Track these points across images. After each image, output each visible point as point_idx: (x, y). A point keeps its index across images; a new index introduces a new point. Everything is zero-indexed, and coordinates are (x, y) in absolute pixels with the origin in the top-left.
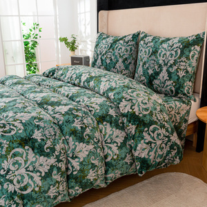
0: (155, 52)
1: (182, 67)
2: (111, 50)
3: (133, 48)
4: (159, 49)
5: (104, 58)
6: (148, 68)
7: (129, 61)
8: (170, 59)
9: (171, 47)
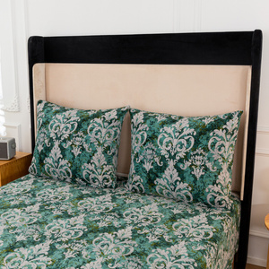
0: (152, 138)
1: (198, 163)
2: (80, 133)
3: (118, 131)
4: (159, 133)
5: (66, 146)
6: (142, 162)
7: (112, 151)
8: (179, 150)
9: (180, 133)
